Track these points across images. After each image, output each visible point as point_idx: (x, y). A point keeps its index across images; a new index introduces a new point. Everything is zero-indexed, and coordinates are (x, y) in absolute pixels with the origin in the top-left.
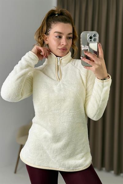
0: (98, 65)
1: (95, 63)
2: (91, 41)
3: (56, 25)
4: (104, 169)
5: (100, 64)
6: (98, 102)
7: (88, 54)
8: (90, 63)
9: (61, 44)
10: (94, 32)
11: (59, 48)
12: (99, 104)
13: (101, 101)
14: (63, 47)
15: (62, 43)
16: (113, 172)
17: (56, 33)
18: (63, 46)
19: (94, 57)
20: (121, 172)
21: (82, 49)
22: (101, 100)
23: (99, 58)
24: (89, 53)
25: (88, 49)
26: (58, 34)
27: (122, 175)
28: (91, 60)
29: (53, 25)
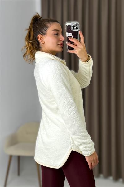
26: (56, 31)
28: (75, 45)
29: (49, 25)
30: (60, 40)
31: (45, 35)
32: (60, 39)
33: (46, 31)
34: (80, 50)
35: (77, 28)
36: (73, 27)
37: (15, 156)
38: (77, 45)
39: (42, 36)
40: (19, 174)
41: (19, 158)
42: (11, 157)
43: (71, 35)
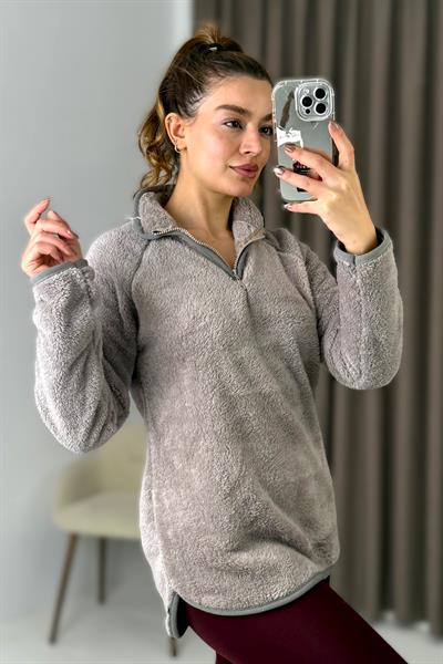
0: (337, 190)
1: (326, 186)
2: (308, 111)
5: (344, 187)
7: (300, 154)
8: (308, 184)
9: (243, 150)
10: (318, 82)
11: (235, 164)
14: (248, 162)
15: (245, 146)
16: (424, 627)
17: (223, 111)
18: (248, 157)
19: (321, 163)
21: (280, 142)
23: (340, 168)
24: (305, 153)
25: (299, 142)
26: (233, 112)
28: (311, 177)
31: (192, 120)
34: (334, 196)
35: (321, 108)
36: (307, 102)
37: (90, 538)
38: (320, 179)
39: (181, 122)
40: (102, 597)
41: (103, 544)
42: (74, 539)
43: (295, 136)
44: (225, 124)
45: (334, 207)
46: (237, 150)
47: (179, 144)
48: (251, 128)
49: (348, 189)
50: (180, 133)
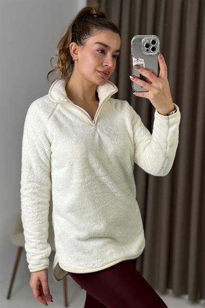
0: (158, 89)
2: (147, 50)
3: (99, 31)
4: (171, 291)
6: (164, 150)
7: (143, 71)
8: (145, 85)
10: (153, 37)
11: (99, 70)
12: (166, 152)
13: (168, 148)
14: (106, 70)
16: (186, 297)
17: (97, 45)
19: (151, 76)
20: (201, 298)
21: (134, 64)
22: (168, 145)
23: (160, 78)
24: (145, 70)
25: (143, 64)
26: (100, 45)
27: (203, 302)
28: (147, 82)
29: (94, 30)
30: (104, 64)
31: (82, 47)
32: (106, 62)
33: (86, 40)
34: (156, 91)
35: (154, 49)
36: (147, 46)
38: (151, 83)
39: (77, 47)
43: (141, 62)
44: (98, 51)
45: (156, 96)
46: (102, 64)
47: (75, 57)
48: (109, 54)
49: (163, 89)
50: (76, 52)
